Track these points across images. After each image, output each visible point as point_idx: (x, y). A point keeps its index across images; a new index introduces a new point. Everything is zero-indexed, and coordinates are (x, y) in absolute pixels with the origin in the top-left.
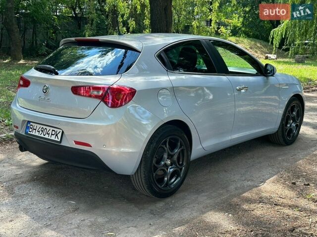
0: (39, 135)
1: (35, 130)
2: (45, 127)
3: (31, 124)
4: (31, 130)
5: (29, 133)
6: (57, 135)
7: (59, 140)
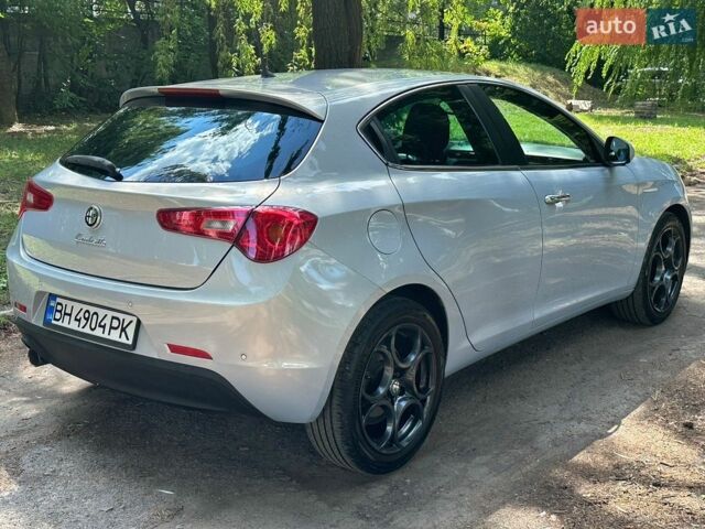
0: (80, 329)
1: (70, 315)
2: (93, 310)
3: (59, 300)
4: (58, 316)
5: (54, 322)
6: (123, 330)
7: (130, 342)
